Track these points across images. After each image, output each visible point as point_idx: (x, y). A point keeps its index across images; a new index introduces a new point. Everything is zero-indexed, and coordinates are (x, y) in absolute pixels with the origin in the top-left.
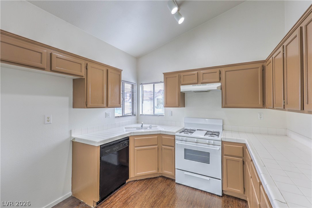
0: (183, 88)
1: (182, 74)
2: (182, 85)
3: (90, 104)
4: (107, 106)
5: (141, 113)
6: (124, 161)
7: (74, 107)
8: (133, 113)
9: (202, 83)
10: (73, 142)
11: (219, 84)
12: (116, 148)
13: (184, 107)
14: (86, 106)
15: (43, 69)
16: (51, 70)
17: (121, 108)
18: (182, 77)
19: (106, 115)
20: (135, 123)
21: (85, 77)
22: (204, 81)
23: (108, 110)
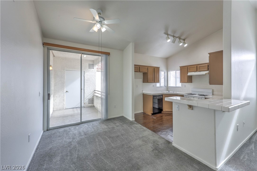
0: (189, 74)
1: (189, 67)
2: (189, 72)
3: (149, 81)
4: (154, 82)
5: (169, 86)
6: (161, 106)
7: (143, 83)
8: (165, 86)
9: (199, 71)
10: (143, 94)
11: (208, 72)
12: (158, 98)
13: (192, 83)
14: (148, 82)
15: (138, 72)
16: (140, 72)
17: (159, 83)
18: (189, 68)
19: (153, 86)
20: (166, 91)
21: (147, 72)
22: (200, 70)
23: (154, 84)
